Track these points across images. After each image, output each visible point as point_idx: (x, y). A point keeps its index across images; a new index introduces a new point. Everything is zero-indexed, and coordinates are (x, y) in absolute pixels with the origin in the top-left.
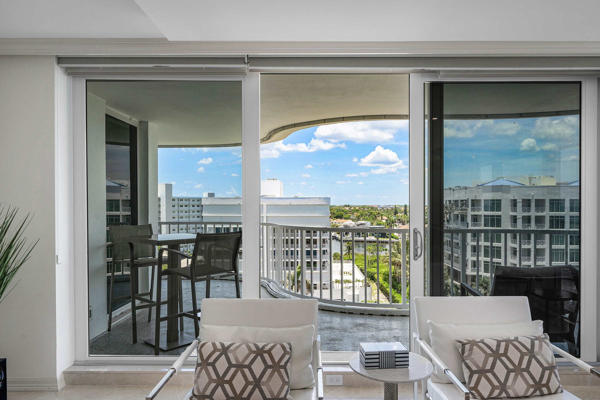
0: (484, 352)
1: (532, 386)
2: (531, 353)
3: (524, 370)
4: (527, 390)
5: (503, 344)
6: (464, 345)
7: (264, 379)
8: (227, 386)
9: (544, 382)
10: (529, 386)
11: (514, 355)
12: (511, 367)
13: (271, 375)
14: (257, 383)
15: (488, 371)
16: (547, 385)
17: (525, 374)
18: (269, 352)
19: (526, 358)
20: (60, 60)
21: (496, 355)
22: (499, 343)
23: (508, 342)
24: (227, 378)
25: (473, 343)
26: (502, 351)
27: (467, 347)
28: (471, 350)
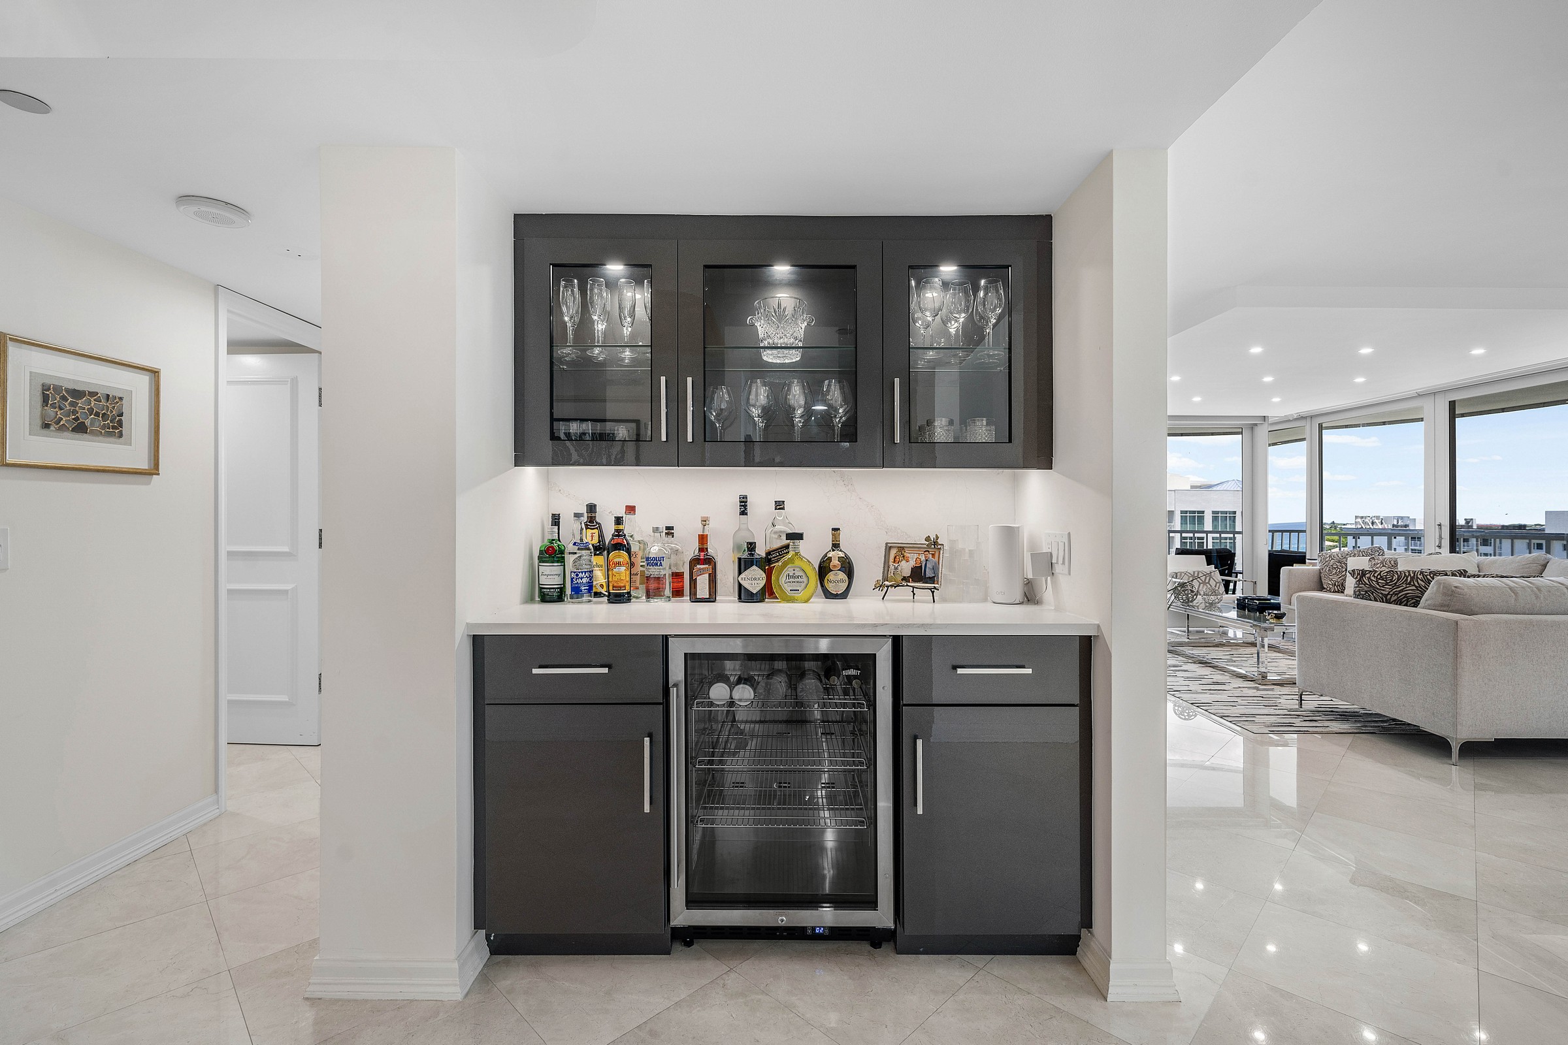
11: (1202, 577)
21: (1194, 576)
23: (1198, 572)
25: (1181, 573)
28: (1181, 575)
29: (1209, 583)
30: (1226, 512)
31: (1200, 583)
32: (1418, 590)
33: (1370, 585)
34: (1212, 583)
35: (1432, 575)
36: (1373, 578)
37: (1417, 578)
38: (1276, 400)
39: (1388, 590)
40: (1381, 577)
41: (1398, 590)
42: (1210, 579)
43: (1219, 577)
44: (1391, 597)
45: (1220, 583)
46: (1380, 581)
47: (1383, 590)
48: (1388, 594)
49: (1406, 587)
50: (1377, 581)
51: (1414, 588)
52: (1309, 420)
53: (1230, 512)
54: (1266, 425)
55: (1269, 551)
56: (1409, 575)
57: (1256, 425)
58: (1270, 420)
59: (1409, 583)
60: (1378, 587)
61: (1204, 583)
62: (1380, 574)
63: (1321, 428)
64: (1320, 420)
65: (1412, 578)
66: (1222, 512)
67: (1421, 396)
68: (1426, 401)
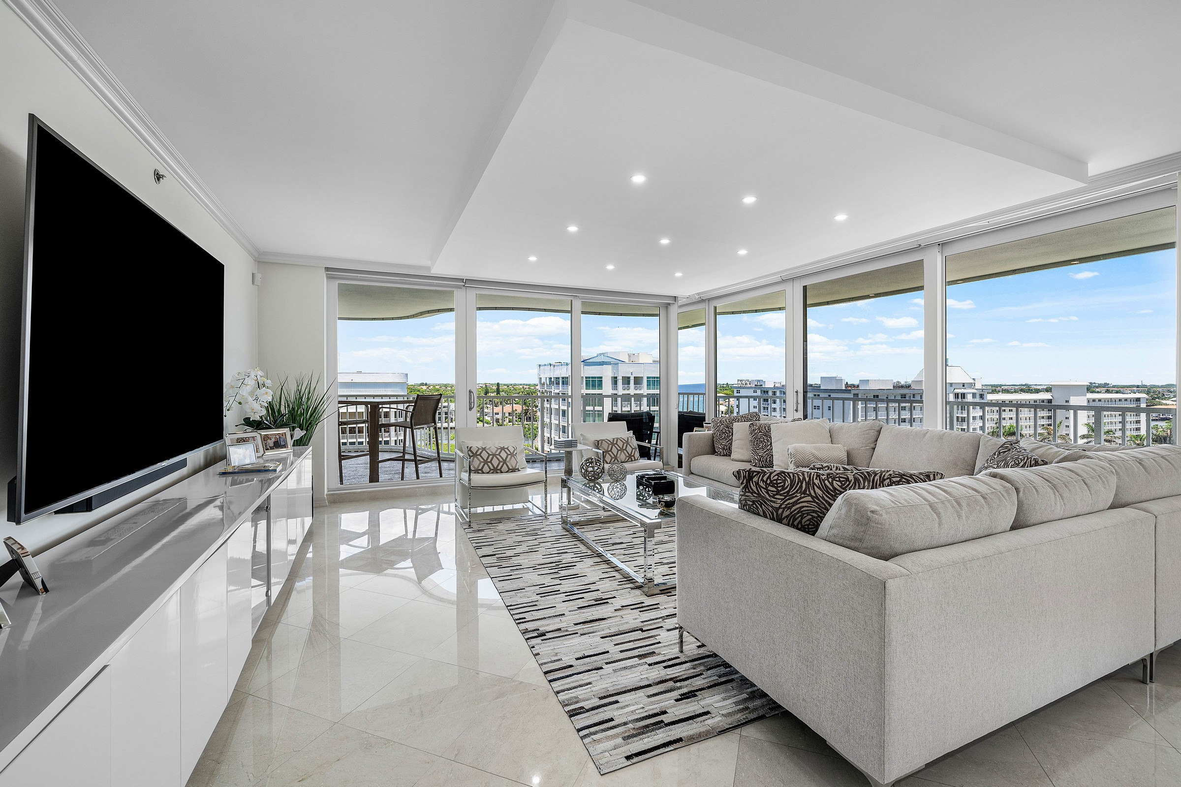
0: (608, 443)
1: (628, 457)
2: (627, 442)
3: (624, 450)
4: (626, 458)
6: (598, 441)
7: (508, 460)
8: (489, 464)
9: (632, 454)
10: (627, 457)
11: (620, 444)
12: (619, 449)
13: (511, 458)
14: (505, 462)
15: (609, 451)
16: (634, 456)
17: (625, 451)
18: (507, 448)
19: (626, 444)
20: (327, 269)
21: (613, 444)
22: (614, 439)
23: (617, 439)
24: (489, 460)
25: (602, 440)
26: (615, 442)
27: (600, 442)
28: (602, 443)
29: (626, 450)
31: (618, 450)
32: (815, 502)
33: (759, 494)
34: (629, 449)
35: (830, 480)
36: (761, 484)
37: (814, 483)
38: (678, 274)
39: (779, 501)
40: (771, 482)
41: (791, 501)
42: (627, 446)
43: (635, 443)
44: (783, 512)
45: (635, 448)
46: (770, 488)
47: (774, 502)
48: (780, 507)
49: (801, 498)
50: (766, 489)
51: (809, 499)
52: (707, 302)
54: (676, 306)
55: (679, 412)
56: (804, 478)
57: (669, 304)
58: (680, 302)
59: (804, 493)
60: (767, 496)
61: (622, 450)
62: (769, 477)
63: (716, 312)
64: (714, 303)
65: (808, 484)
67: (784, 281)
68: (788, 287)
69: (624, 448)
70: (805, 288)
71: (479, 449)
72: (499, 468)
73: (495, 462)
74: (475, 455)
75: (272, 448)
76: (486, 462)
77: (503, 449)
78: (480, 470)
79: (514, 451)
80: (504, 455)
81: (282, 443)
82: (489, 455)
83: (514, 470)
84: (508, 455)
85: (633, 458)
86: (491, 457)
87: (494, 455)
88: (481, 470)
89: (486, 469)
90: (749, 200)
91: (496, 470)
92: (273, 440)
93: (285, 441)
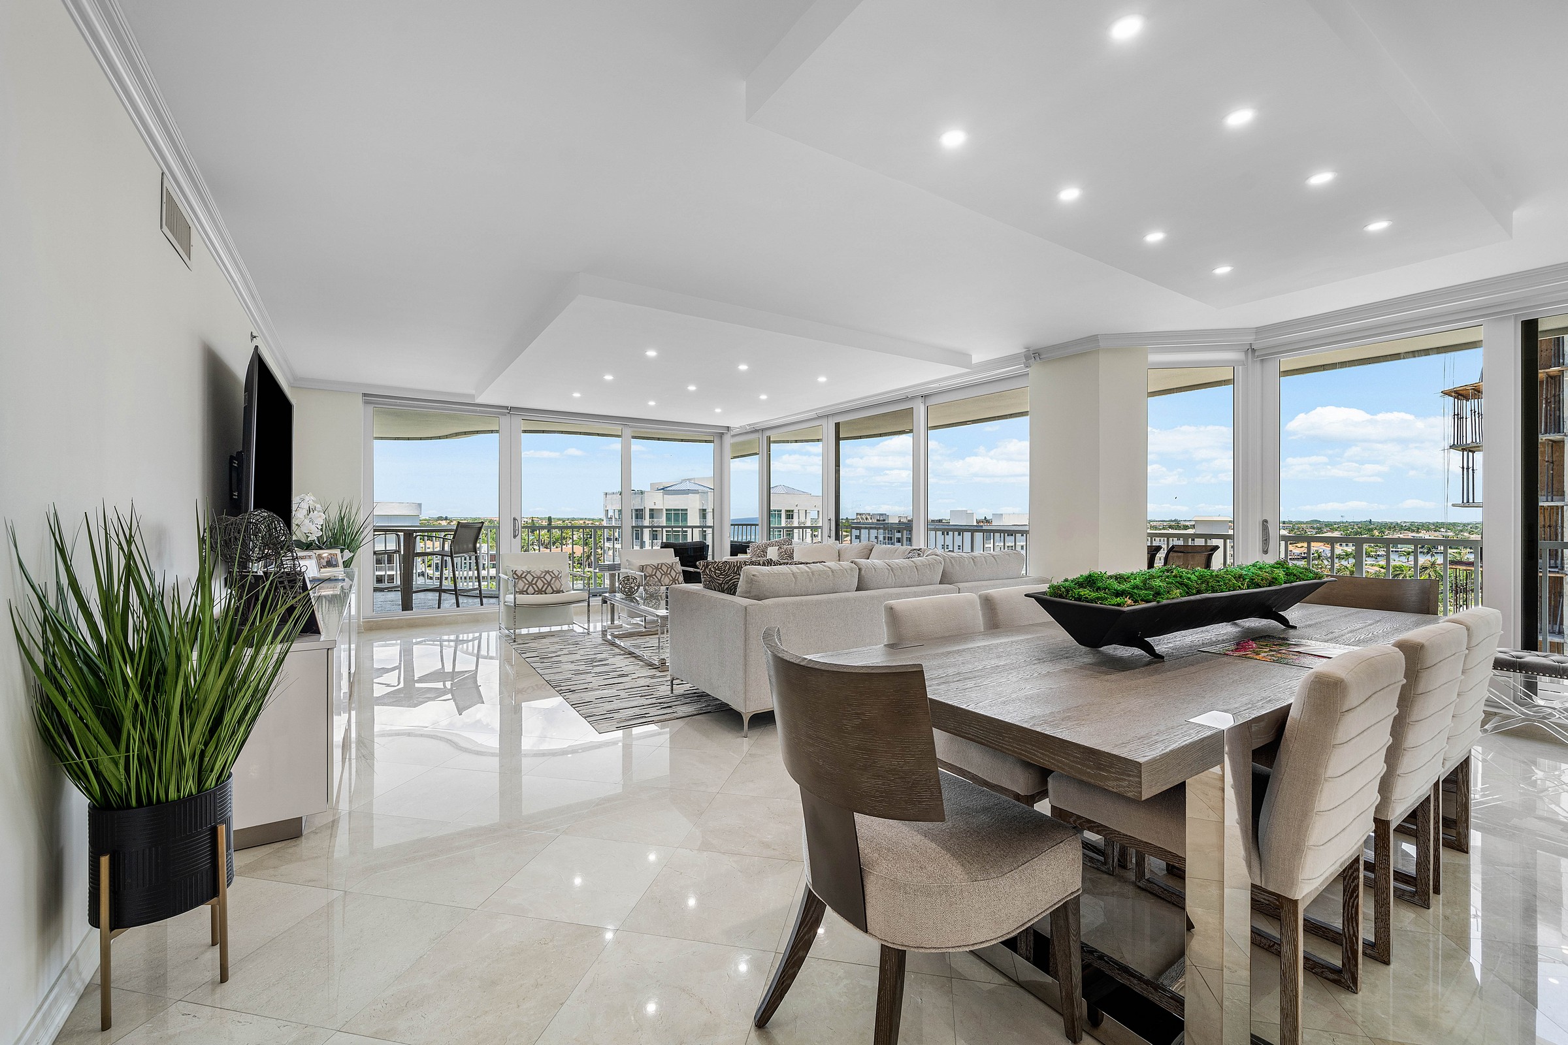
0: (652, 568)
1: (672, 581)
2: (672, 567)
3: (668, 574)
5: (660, 565)
6: (643, 566)
7: (552, 582)
8: (534, 586)
9: (676, 579)
10: (670, 581)
11: (665, 569)
12: (663, 573)
13: (556, 580)
14: (549, 584)
15: (654, 575)
17: (669, 576)
18: (552, 572)
19: (670, 569)
20: (365, 395)
21: (657, 568)
22: (658, 564)
23: (662, 564)
24: (534, 582)
25: (647, 565)
26: (660, 567)
27: (645, 567)
28: (646, 568)
29: (670, 574)
30: (678, 510)
31: (662, 575)
34: (673, 574)
38: (718, 410)
39: (722, 579)
40: (718, 568)
42: (671, 571)
43: (680, 568)
44: (724, 586)
45: (680, 573)
46: (716, 571)
47: (719, 580)
48: (722, 583)
49: (734, 576)
51: (738, 576)
52: (761, 432)
53: (682, 510)
54: (729, 435)
55: (731, 542)
57: (723, 433)
58: (732, 433)
60: (715, 577)
61: (666, 574)
62: (717, 565)
63: (769, 442)
64: (768, 433)
66: (675, 510)
67: (819, 417)
68: (823, 422)
69: (668, 572)
70: (837, 425)
71: (524, 572)
72: (543, 590)
73: (540, 584)
74: (520, 578)
75: (325, 567)
76: (531, 584)
77: (548, 572)
78: (524, 591)
79: (559, 574)
80: (548, 578)
81: (334, 563)
82: (534, 578)
83: (558, 592)
84: (553, 578)
85: (676, 582)
86: (536, 579)
87: (539, 578)
88: (526, 591)
89: (531, 590)
90: (743, 367)
91: (540, 592)
92: (326, 560)
93: (337, 560)
